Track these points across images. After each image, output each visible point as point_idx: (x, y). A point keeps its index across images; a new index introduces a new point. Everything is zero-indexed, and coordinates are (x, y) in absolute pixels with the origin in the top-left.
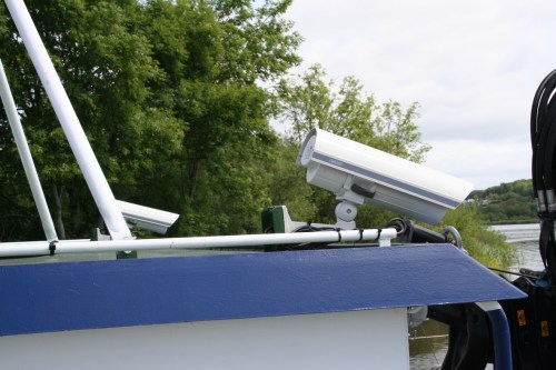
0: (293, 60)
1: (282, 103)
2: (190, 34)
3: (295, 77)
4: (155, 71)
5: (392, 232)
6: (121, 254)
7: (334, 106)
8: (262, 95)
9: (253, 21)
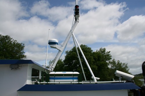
0: (111, 59)
1: (109, 64)
2: (98, 56)
3: (111, 61)
4: (94, 60)
5: (125, 81)
6: (96, 83)
7: (116, 64)
8: (107, 63)
9: (106, 54)
